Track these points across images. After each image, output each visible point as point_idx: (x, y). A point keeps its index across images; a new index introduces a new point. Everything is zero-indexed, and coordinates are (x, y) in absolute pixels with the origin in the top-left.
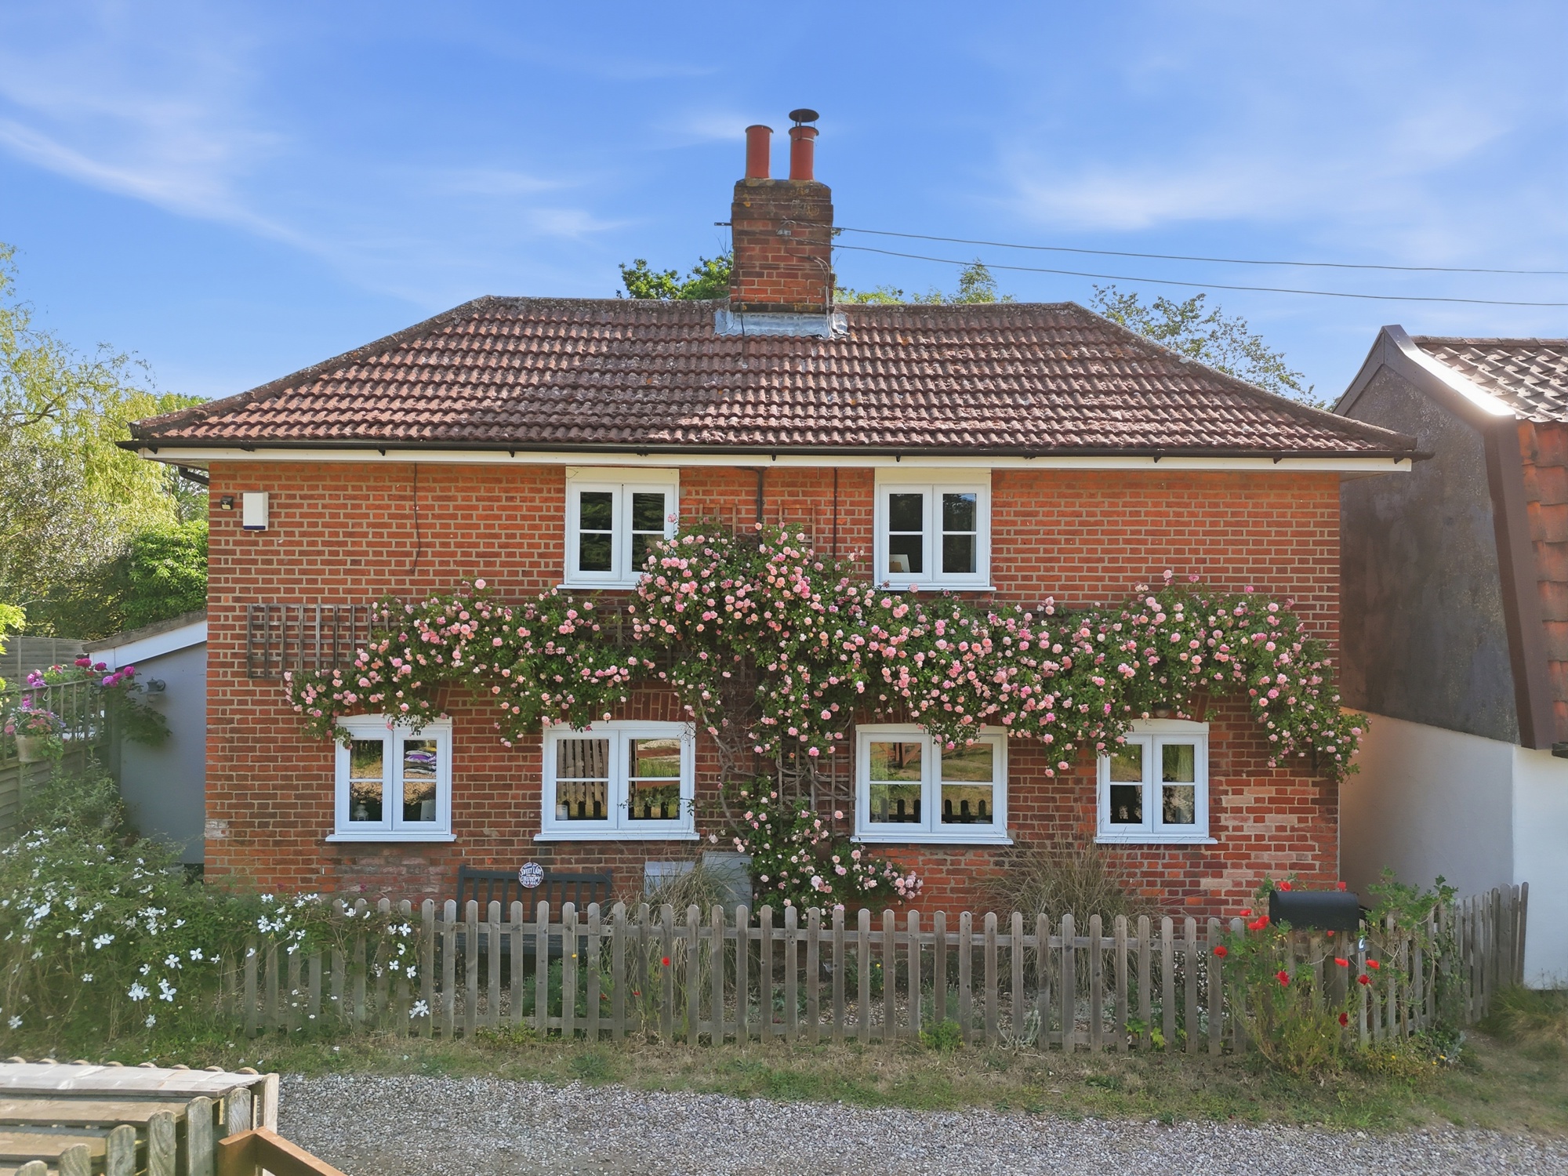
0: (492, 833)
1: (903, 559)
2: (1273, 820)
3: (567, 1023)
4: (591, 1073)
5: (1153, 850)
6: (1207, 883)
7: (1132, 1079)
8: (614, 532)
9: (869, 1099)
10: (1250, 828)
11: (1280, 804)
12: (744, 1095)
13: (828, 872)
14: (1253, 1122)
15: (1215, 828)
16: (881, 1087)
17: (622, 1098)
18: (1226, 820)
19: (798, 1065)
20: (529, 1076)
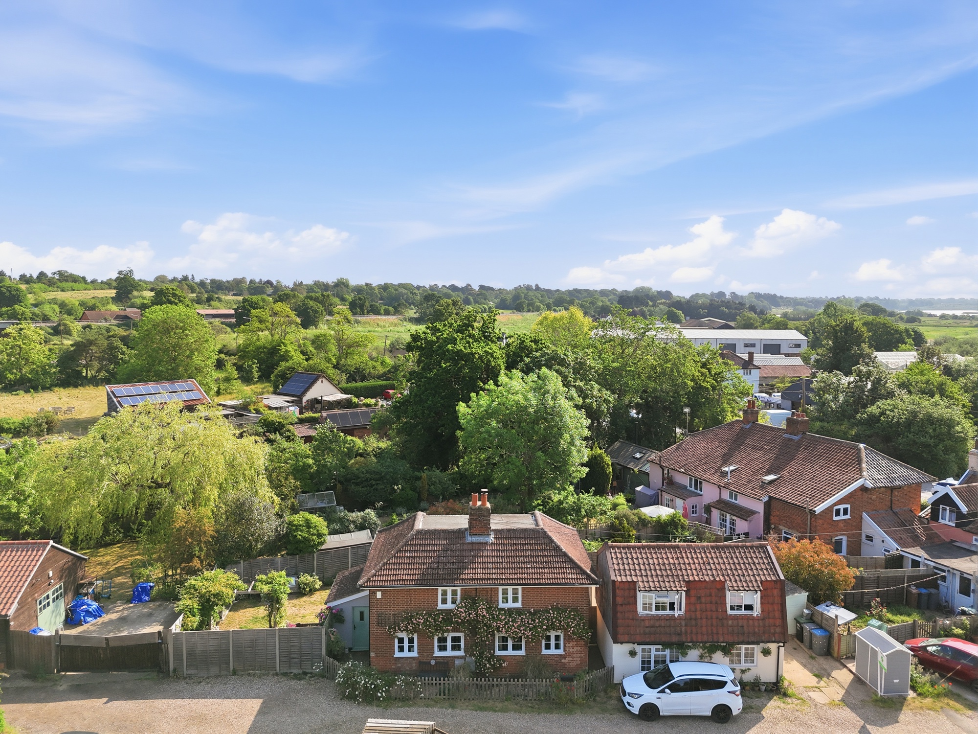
0: (425, 654)
1: (505, 600)
2: (576, 649)
3: (446, 697)
4: (453, 707)
5: (553, 655)
6: (563, 661)
7: (537, 706)
8: (448, 597)
9: (496, 711)
10: (571, 650)
11: (577, 645)
12: (476, 711)
13: (490, 664)
14: (552, 714)
15: (565, 650)
16: (497, 709)
17: (458, 711)
18: (566, 648)
19: (485, 705)
20: (443, 708)
